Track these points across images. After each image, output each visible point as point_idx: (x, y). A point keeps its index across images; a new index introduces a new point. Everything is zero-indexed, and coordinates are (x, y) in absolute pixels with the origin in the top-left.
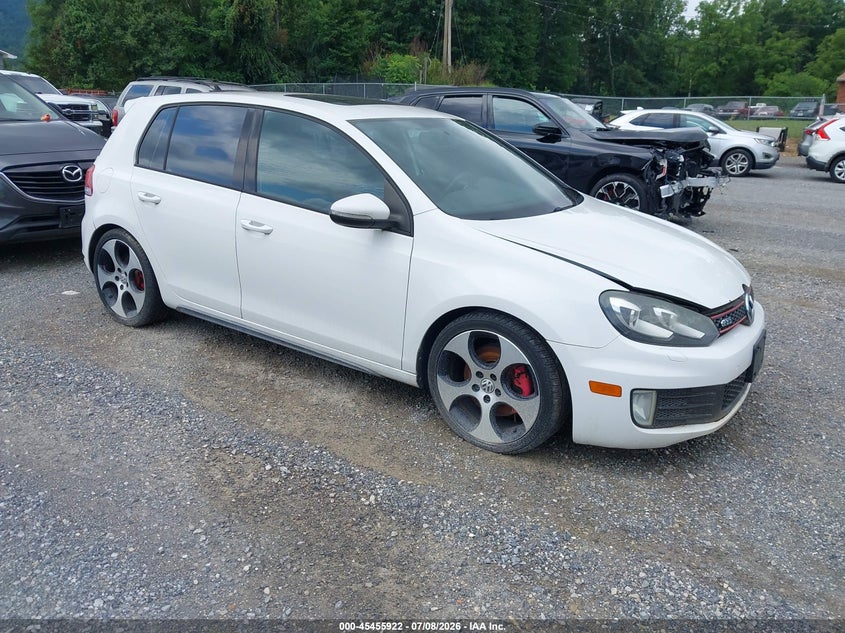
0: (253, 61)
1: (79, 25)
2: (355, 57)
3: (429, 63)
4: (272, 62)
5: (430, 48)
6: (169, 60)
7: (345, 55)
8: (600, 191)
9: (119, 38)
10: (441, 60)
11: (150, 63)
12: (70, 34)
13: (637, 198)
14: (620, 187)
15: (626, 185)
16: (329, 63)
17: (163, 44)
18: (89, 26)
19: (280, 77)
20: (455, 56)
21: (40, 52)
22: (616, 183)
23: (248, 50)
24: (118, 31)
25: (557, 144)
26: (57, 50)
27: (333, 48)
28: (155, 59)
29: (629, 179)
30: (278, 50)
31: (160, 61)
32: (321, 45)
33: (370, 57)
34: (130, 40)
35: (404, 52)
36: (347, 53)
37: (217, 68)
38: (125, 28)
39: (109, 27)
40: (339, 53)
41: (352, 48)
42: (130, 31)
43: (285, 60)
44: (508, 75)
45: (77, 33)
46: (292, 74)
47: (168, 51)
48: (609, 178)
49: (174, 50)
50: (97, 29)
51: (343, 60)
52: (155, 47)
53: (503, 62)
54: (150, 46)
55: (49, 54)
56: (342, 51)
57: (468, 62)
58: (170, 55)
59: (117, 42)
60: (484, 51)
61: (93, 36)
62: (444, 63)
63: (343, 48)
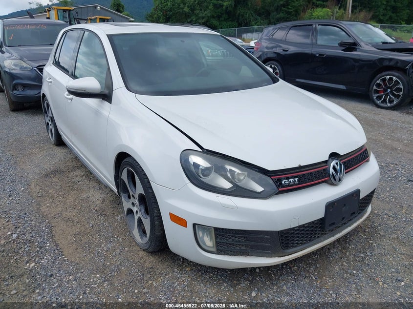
0: (243, 16)
1: (165, 4)
2: (296, 11)
3: (337, 12)
4: (252, 16)
5: (338, 3)
6: (203, 18)
7: (290, 10)
8: (378, 82)
9: (182, 9)
10: (345, 10)
11: (194, 19)
12: (161, 8)
13: (402, 87)
14: (391, 79)
15: (394, 78)
16: (281, 15)
17: (201, 10)
18: (169, 4)
19: (255, 24)
20: (354, 7)
21: (149, 17)
22: (388, 77)
23: (241, 10)
24: (182, 6)
25: (353, 53)
26: (156, 16)
27: (284, 7)
28: (197, 17)
29: (397, 74)
30: (256, 10)
31: (199, 18)
32: (278, 6)
33: (304, 11)
34: (186, 9)
35: (323, 7)
36: (291, 9)
37: (226, 20)
38: (185, 4)
39: (178, 4)
40: (288, 10)
41: (294, 7)
42: (187, 5)
43: (259, 15)
44: (387, 17)
45: (165, 7)
46: (262, 21)
47: (203, 13)
48: (384, 74)
49: (206, 13)
50: (173, 5)
51: (289, 13)
52: (197, 12)
53: (386, 9)
54: (195, 12)
55: (153, 18)
56: (289, 9)
57: (361, 10)
58: (204, 15)
59: (181, 10)
60: (373, 4)
61: (171, 8)
62: (347, 12)
63: (290, 7)
